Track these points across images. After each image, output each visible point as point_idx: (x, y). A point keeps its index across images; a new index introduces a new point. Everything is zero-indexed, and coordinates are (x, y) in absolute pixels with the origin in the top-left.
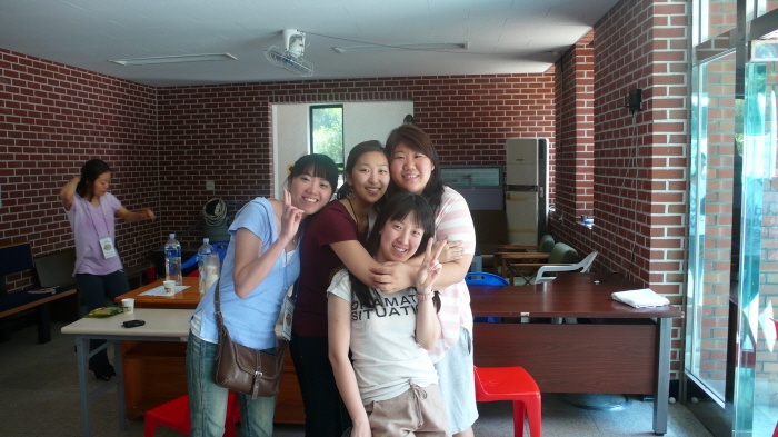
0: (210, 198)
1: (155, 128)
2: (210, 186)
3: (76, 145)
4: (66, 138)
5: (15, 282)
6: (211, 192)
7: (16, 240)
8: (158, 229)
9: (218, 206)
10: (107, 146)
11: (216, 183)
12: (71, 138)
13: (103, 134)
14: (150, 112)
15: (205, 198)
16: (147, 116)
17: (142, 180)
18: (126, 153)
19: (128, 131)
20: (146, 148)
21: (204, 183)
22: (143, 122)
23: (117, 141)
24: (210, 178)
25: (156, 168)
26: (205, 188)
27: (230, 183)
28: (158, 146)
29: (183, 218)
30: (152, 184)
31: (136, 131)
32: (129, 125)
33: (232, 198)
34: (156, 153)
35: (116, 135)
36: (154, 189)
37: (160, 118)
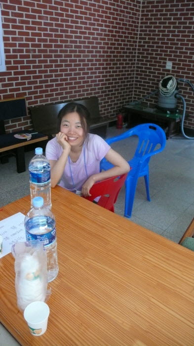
0: (167, 75)
1: (138, 19)
2: (169, 65)
3: (71, 27)
4: (63, 20)
5: (17, 123)
6: (169, 71)
7: (18, 95)
8: (131, 91)
9: (170, 82)
10: (97, 30)
11: (173, 64)
12: (67, 21)
13: (95, 20)
14: (136, 6)
15: (164, 74)
16: (132, 9)
17: (123, 56)
18: (113, 36)
19: (116, 19)
20: (129, 33)
21: (165, 63)
22: (129, 13)
23: (106, 26)
24: (170, 60)
25: (135, 49)
26: (165, 67)
27: (183, 65)
28: (139, 33)
29: (148, 86)
30: (131, 60)
31: (122, 20)
32: (117, 15)
33: (183, 77)
34: (137, 38)
35: (105, 21)
36: (132, 64)
37: (143, 11)
